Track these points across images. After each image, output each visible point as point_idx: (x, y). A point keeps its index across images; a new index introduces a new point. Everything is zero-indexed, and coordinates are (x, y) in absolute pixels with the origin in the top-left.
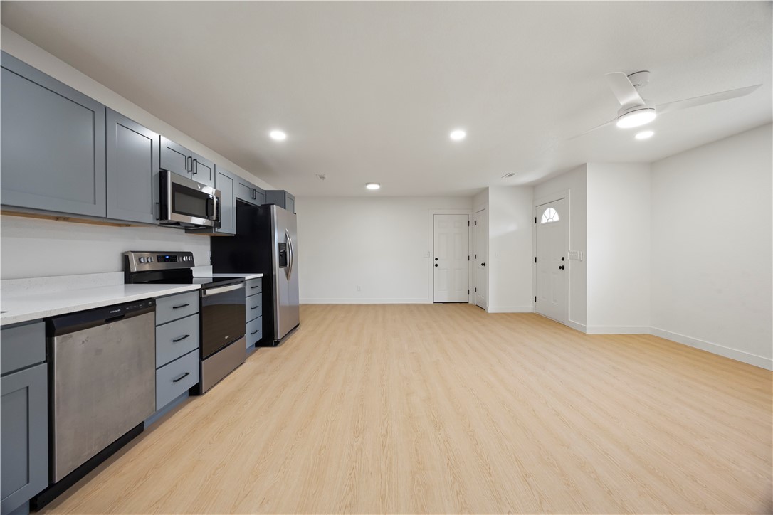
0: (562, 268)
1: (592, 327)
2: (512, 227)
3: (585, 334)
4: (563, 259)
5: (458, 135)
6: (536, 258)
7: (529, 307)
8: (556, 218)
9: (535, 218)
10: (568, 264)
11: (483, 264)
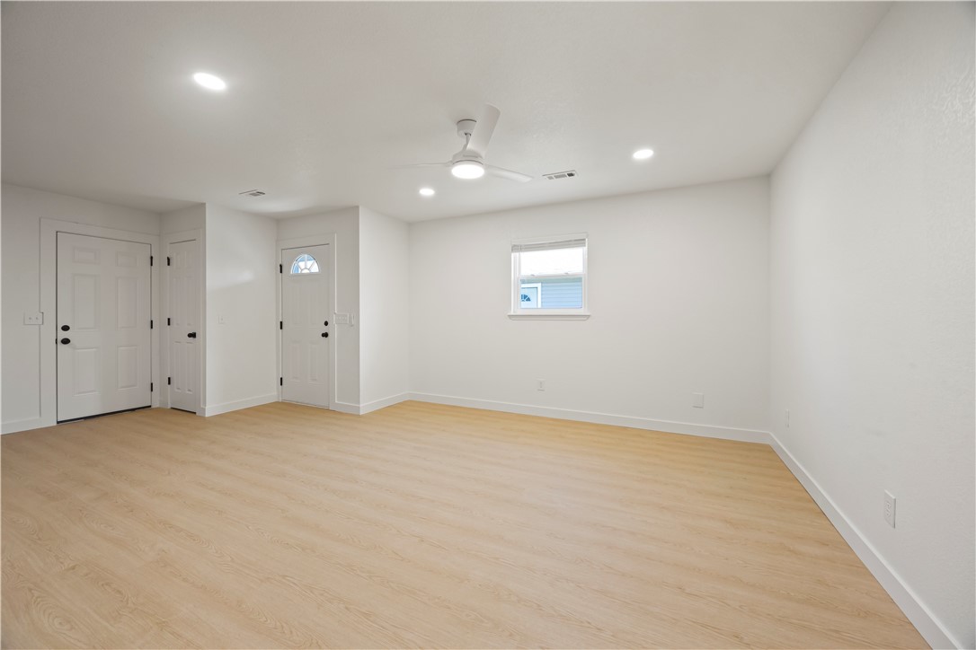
0: (325, 335)
1: (366, 405)
2: (246, 276)
3: (359, 416)
4: (326, 324)
5: (210, 82)
6: (281, 323)
7: (271, 394)
8: (315, 269)
9: (281, 266)
10: (334, 330)
11: (193, 335)
